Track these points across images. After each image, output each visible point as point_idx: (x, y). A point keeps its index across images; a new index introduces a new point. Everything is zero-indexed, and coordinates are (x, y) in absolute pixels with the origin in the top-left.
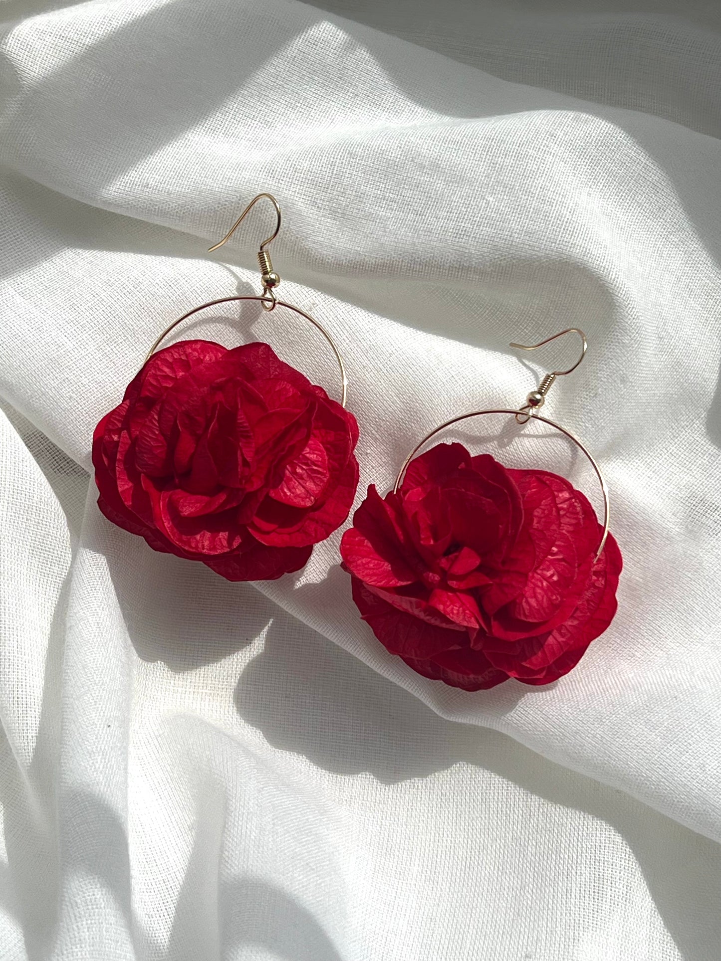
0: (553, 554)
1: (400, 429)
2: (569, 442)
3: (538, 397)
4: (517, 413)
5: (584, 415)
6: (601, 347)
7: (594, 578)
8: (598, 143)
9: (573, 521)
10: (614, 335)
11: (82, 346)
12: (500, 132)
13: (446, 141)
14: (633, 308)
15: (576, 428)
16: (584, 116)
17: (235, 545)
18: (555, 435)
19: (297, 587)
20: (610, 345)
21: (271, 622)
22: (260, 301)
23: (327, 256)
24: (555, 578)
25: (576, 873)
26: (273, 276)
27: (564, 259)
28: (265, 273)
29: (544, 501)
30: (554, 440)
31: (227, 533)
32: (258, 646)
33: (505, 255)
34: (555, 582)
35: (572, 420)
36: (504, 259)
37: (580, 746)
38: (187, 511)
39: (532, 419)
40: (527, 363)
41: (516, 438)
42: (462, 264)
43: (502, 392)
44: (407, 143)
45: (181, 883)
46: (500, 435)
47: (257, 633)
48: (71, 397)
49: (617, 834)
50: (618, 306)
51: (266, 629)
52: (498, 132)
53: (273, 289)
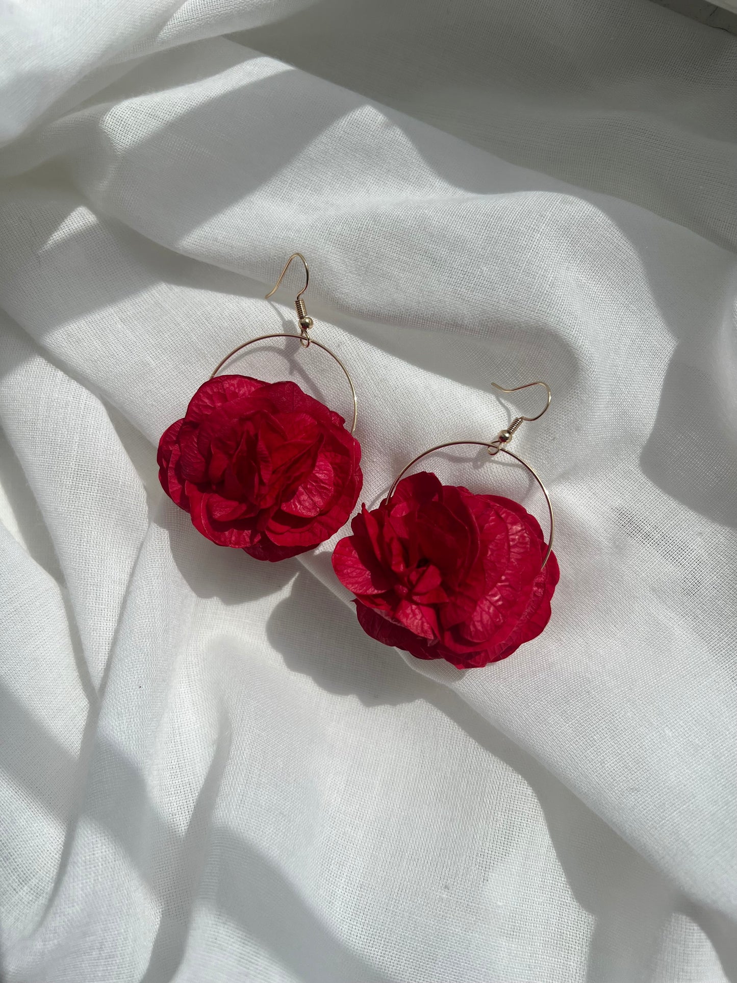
0: (502, 581)
1: (399, 447)
2: (528, 473)
3: (507, 435)
4: (489, 446)
5: (543, 454)
6: (563, 400)
7: (535, 589)
8: (579, 225)
9: (522, 551)
10: (575, 392)
11: (163, 365)
12: (499, 210)
13: (454, 215)
14: (594, 371)
15: (535, 462)
16: (571, 198)
17: (256, 540)
18: (517, 466)
19: (315, 554)
20: (570, 399)
21: (297, 575)
22: (299, 339)
23: (352, 305)
24: (500, 603)
25: (493, 818)
26: (307, 321)
27: (540, 326)
28: (301, 317)
29: (499, 536)
30: (516, 469)
31: (250, 531)
32: (286, 592)
33: (492, 318)
34: (500, 606)
35: (533, 456)
36: (491, 321)
37: (509, 721)
38: (217, 515)
39: (501, 452)
40: (503, 401)
41: (487, 463)
42: (456, 322)
43: (480, 426)
44: (422, 215)
45: (202, 786)
46: (476, 458)
47: (286, 582)
48: (153, 405)
49: (529, 788)
50: (582, 369)
51: (293, 579)
52: (497, 210)
53: (307, 330)
